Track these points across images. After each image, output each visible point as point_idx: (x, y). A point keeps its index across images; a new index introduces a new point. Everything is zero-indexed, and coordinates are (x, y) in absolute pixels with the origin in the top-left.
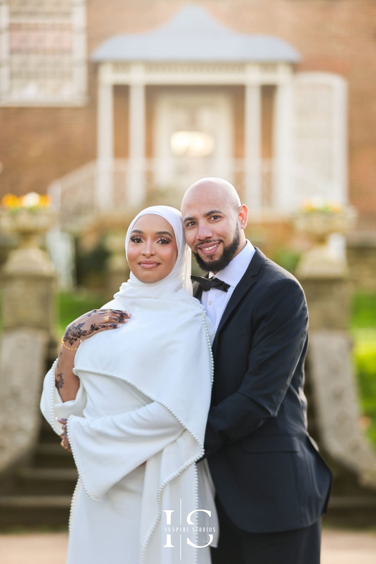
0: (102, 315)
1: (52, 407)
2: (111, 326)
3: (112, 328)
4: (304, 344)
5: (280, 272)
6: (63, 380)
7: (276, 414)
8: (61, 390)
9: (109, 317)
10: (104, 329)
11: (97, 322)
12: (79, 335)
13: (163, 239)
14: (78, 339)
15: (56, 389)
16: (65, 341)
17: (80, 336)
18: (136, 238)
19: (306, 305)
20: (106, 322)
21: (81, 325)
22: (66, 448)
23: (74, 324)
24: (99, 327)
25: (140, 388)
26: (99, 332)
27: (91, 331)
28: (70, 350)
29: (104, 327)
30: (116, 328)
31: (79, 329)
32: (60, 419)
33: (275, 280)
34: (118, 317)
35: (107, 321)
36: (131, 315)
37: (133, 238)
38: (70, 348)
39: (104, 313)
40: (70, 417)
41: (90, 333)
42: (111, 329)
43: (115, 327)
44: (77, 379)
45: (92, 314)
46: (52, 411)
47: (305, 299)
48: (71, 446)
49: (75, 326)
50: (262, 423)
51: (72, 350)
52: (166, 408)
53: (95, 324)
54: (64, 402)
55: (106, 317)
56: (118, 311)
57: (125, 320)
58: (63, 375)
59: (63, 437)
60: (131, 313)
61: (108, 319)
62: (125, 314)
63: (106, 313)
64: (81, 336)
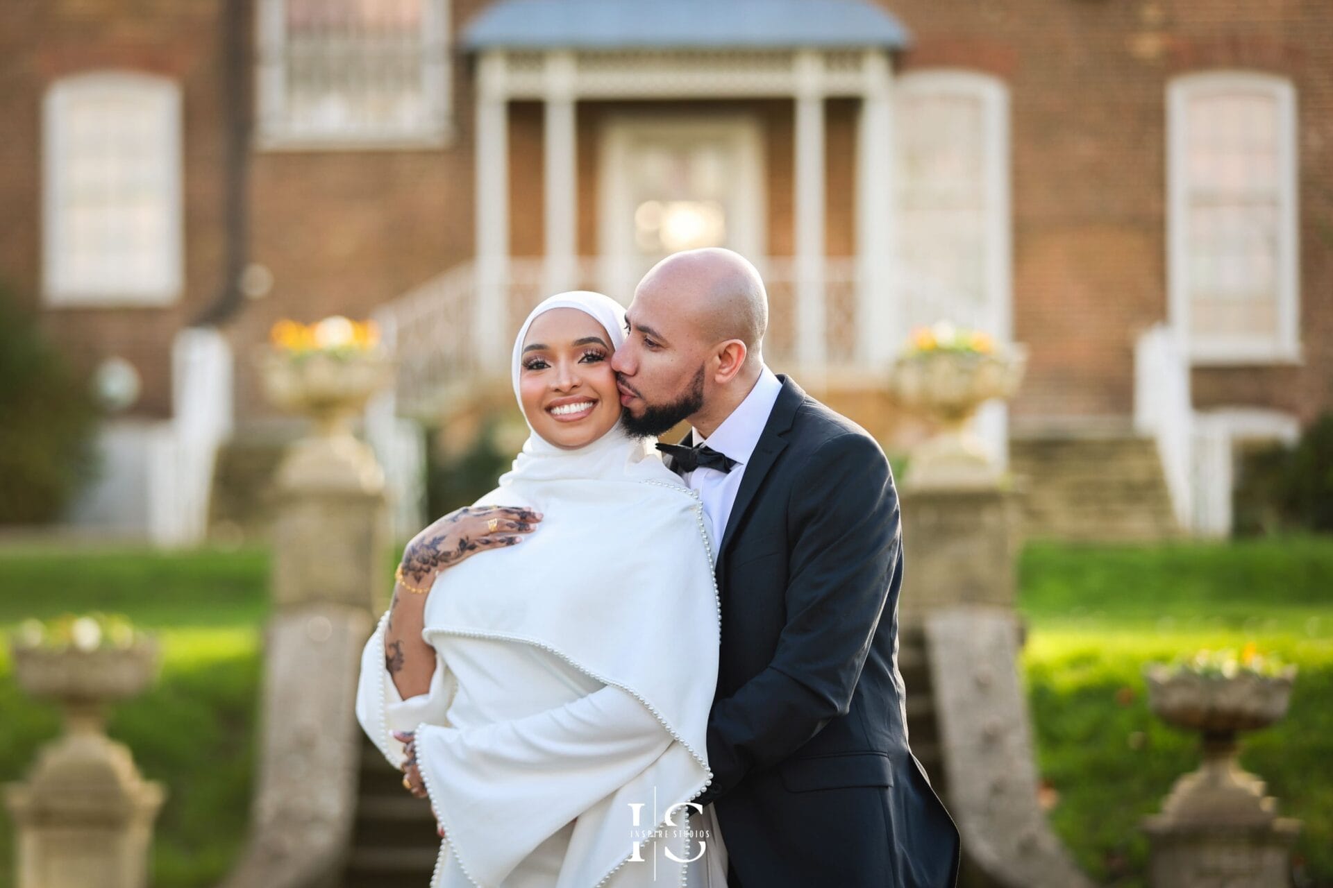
0: (481, 518)
1: (382, 711)
2: (502, 541)
3: (504, 544)
4: (894, 564)
5: (837, 422)
6: (401, 655)
7: (848, 710)
8: (398, 675)
9: (498, 523)
10: (487, 546)
11: (473, 533)
12: (434, 561)
13: (589, 353)
14: (433, 569)
15: (388, 676)
16: (404, 574)
17: (437, 562)
18: (535, 361)
19: (893, 485)
20: (492, 533)
21: (437, 541)
22: (414, 790)
23: (423, 539)
24: (477, 544)
25: (575, 660)
26: (477, 553)
27: (460, 551)
28: (416, 593)
29: (488, 542)
30: (513, 544)
31: (435, 549)
32: (398, 733)
33: (828, 437)
34: (517, 521)
35: (493, 530)
36: (542, 515)
37: (529, 362)
38: (416, 588)
39: (484, 514)
40: (420, 726)
41: (458, 556)
42: (503, 547)
43: (511, 542)
44: (432, 651)
45: (460, 516)
46: (382, 718)
47: (891, 474)
48: (427, 785)
49: (426, 542)
50: (819, 727)
51: (420, 591)
52: (637, 698)
53: (468, 538)
54: (404, 699)
55: (491, 521)
56: (513, 508)
57: (532, 526)
58: (401, 645)
59: (407, 769)
60: (543, 512)
61: (495, 525)
62: (529, 513)
63: (489, 513)
64: (440, 564)
